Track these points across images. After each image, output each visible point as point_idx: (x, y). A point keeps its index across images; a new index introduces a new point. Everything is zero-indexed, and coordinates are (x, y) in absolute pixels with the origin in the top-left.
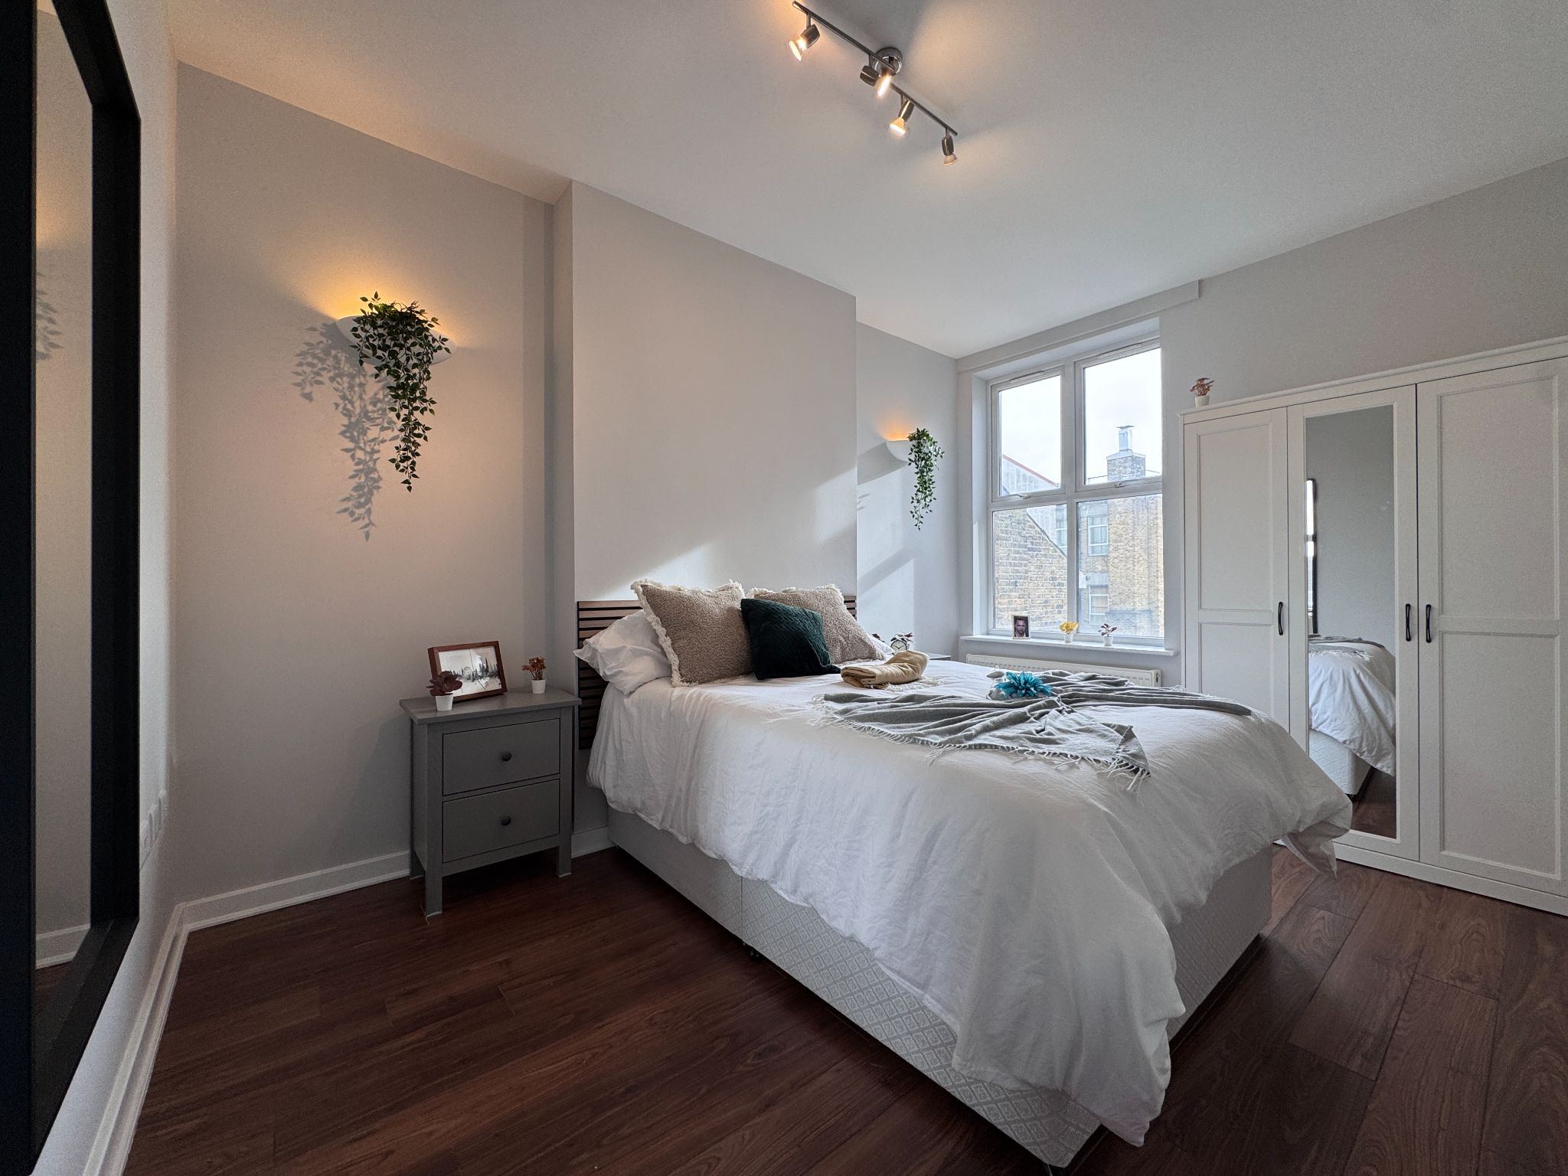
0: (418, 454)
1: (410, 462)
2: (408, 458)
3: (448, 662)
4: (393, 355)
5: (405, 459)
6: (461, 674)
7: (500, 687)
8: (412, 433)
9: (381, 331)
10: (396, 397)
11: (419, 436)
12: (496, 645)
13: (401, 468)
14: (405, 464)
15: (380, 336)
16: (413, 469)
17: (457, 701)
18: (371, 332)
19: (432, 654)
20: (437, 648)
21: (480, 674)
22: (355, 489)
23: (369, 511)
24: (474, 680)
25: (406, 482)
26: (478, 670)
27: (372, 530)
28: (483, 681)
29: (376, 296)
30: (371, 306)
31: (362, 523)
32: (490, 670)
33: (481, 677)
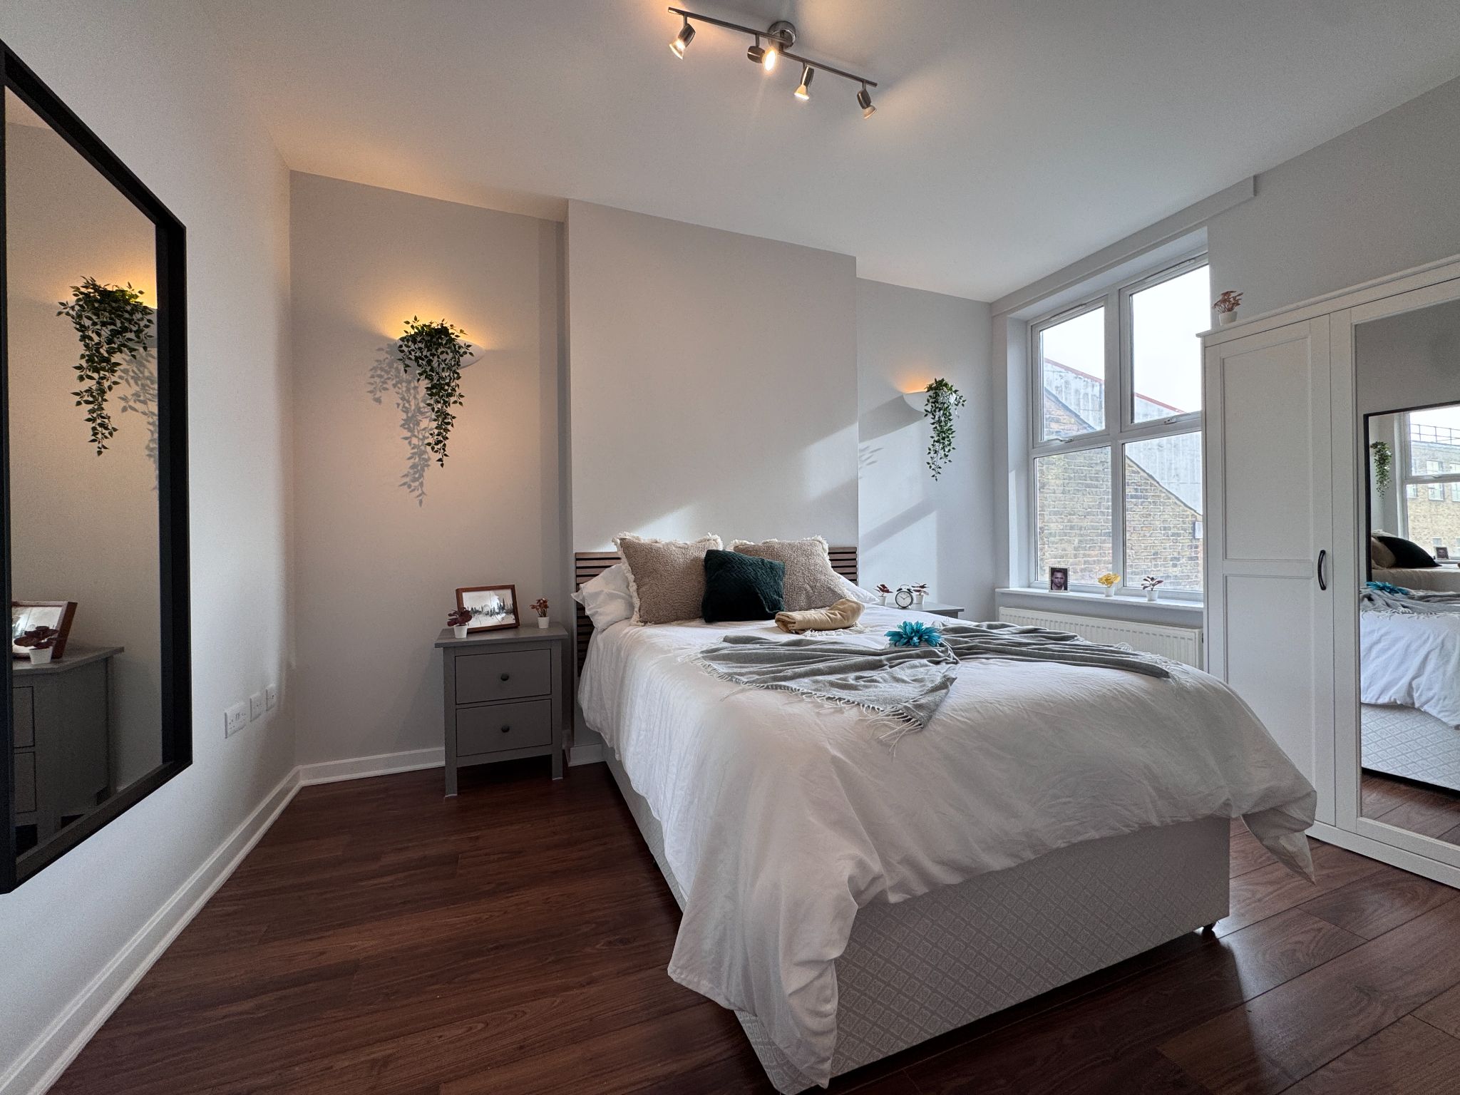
0: (447, 438)
1: (442, 444)
2: (441, 442)
3: (469, 601)
4: (430, 362)
5: (438, 442)
6: (481, 610)
7: (514, 622)
8: (444, 420)
9: (420, 345)
10: (431, 395)
11: (448, 423)
12: (512, 588)
13: (436, 449)
14: (439, 446)
15: (420, 349)
16: (444, 450)
17: (471, 632)
18: (413, 347)
19: (459, 593)
20: (462, 589)
21: (497, 611)
22: (412, 467)
23: (421, 484)
24: (491, 615)
25: (440, 460)
26: (496, 608)
27: (424, 498)
28: (499, 617)
29: (416, 319)
30: (412, 327)
31: (417, 493)
32: (506, 608)
33: (498, 613)
